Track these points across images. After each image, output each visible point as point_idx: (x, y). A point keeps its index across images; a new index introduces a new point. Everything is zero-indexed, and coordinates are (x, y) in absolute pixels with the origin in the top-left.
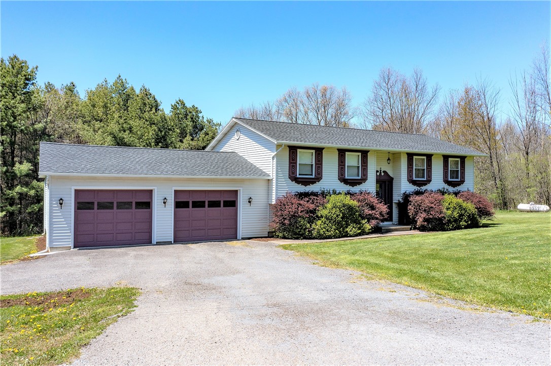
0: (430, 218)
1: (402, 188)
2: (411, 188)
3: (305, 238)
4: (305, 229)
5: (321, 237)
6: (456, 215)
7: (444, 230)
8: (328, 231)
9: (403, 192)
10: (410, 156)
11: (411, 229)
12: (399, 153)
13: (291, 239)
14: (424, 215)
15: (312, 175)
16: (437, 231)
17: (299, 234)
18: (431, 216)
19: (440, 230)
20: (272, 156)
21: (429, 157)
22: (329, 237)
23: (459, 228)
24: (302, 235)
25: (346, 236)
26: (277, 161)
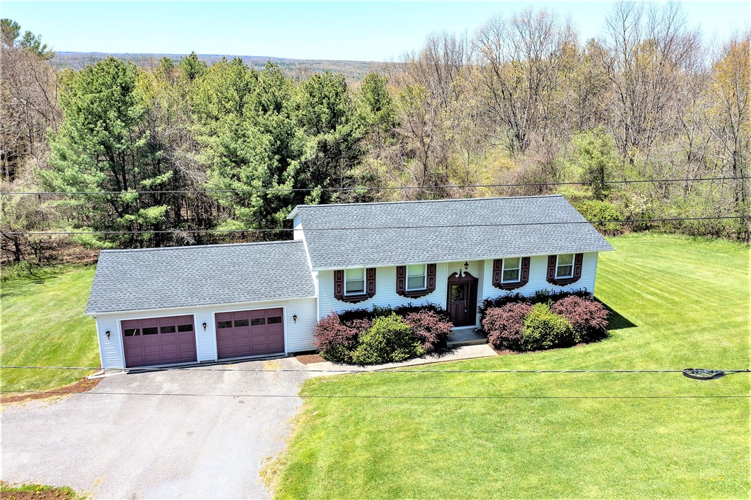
1: (484, 293)
3: (345, 363)
5: (361, 363)
7: (520, 350)
11: (488, 342)
12: (483, 262)
15: (362, 291)
17: (339, 359)
23: (540, 348)
24: (342, 360)
25: (391, 362)
26: (320, 282)
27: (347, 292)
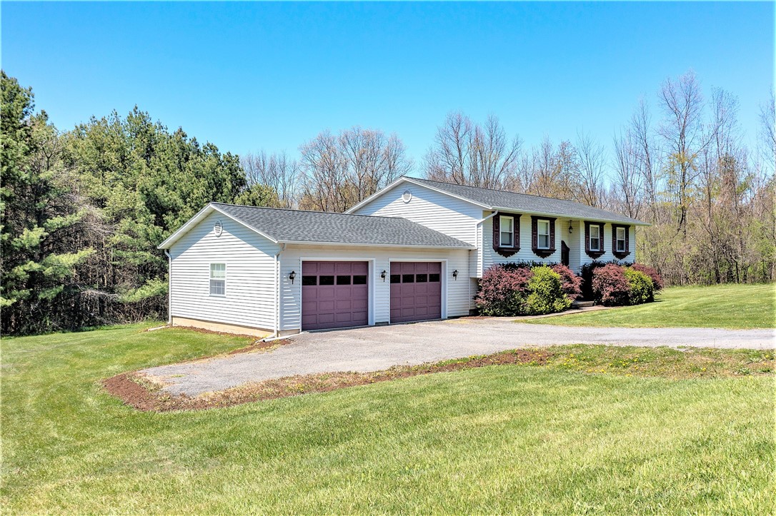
0: (616, 292)
1: (581, 259)
2: (590, 261)
3: (518, 315)
4: (518, 305)
5: (534, 313)
6: (639, 287)
7: (629, 304)
8: (539, 306)
9: (582, 264)
10: (587, 223)
11: (593, 305)
12: (578, 221)
13: (503, 316)
14: (611, 289)
15: (510, 244)
16: (622, 306)
17: (512, 311)
18: (617, 290)
19: (625, 305)
20: (476, 223)
21: (602, 224)
22: (541, 313)
23: (641, 302)
24: (514, 311)
25: (553, 312)
26: (484, 229)
27: (502, 244)
